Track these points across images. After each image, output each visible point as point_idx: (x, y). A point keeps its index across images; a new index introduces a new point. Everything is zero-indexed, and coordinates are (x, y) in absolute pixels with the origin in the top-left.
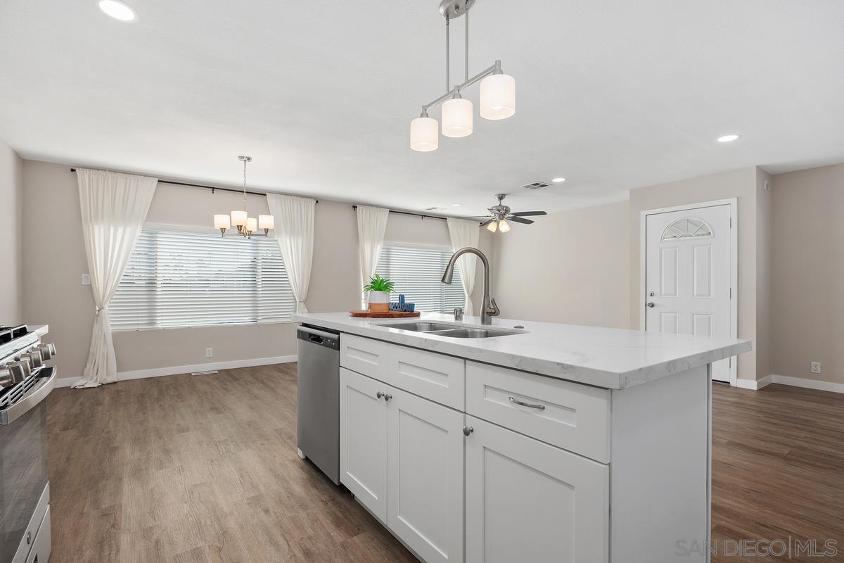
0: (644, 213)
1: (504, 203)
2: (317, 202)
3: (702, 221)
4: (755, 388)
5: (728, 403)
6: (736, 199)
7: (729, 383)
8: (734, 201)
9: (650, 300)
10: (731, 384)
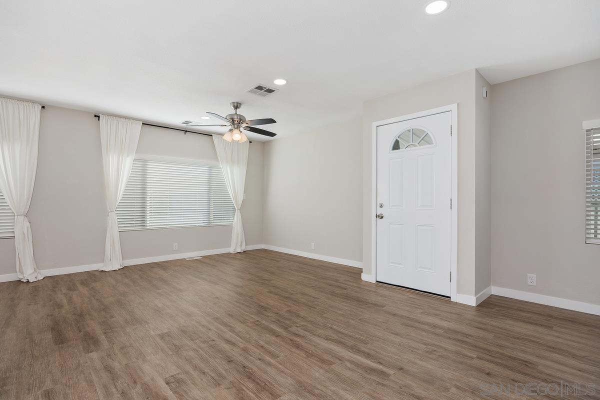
0: (375, 124)
1: (239, 112)
2: (43, 107)
3: (426, 130)
4: (474, 305)
5: (441, 332)
6: (457, 104)
7: (450, 297)
8: (454, 107)
9: (380, 211)
10: (452, 299)
